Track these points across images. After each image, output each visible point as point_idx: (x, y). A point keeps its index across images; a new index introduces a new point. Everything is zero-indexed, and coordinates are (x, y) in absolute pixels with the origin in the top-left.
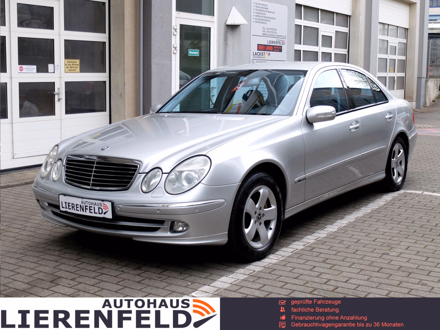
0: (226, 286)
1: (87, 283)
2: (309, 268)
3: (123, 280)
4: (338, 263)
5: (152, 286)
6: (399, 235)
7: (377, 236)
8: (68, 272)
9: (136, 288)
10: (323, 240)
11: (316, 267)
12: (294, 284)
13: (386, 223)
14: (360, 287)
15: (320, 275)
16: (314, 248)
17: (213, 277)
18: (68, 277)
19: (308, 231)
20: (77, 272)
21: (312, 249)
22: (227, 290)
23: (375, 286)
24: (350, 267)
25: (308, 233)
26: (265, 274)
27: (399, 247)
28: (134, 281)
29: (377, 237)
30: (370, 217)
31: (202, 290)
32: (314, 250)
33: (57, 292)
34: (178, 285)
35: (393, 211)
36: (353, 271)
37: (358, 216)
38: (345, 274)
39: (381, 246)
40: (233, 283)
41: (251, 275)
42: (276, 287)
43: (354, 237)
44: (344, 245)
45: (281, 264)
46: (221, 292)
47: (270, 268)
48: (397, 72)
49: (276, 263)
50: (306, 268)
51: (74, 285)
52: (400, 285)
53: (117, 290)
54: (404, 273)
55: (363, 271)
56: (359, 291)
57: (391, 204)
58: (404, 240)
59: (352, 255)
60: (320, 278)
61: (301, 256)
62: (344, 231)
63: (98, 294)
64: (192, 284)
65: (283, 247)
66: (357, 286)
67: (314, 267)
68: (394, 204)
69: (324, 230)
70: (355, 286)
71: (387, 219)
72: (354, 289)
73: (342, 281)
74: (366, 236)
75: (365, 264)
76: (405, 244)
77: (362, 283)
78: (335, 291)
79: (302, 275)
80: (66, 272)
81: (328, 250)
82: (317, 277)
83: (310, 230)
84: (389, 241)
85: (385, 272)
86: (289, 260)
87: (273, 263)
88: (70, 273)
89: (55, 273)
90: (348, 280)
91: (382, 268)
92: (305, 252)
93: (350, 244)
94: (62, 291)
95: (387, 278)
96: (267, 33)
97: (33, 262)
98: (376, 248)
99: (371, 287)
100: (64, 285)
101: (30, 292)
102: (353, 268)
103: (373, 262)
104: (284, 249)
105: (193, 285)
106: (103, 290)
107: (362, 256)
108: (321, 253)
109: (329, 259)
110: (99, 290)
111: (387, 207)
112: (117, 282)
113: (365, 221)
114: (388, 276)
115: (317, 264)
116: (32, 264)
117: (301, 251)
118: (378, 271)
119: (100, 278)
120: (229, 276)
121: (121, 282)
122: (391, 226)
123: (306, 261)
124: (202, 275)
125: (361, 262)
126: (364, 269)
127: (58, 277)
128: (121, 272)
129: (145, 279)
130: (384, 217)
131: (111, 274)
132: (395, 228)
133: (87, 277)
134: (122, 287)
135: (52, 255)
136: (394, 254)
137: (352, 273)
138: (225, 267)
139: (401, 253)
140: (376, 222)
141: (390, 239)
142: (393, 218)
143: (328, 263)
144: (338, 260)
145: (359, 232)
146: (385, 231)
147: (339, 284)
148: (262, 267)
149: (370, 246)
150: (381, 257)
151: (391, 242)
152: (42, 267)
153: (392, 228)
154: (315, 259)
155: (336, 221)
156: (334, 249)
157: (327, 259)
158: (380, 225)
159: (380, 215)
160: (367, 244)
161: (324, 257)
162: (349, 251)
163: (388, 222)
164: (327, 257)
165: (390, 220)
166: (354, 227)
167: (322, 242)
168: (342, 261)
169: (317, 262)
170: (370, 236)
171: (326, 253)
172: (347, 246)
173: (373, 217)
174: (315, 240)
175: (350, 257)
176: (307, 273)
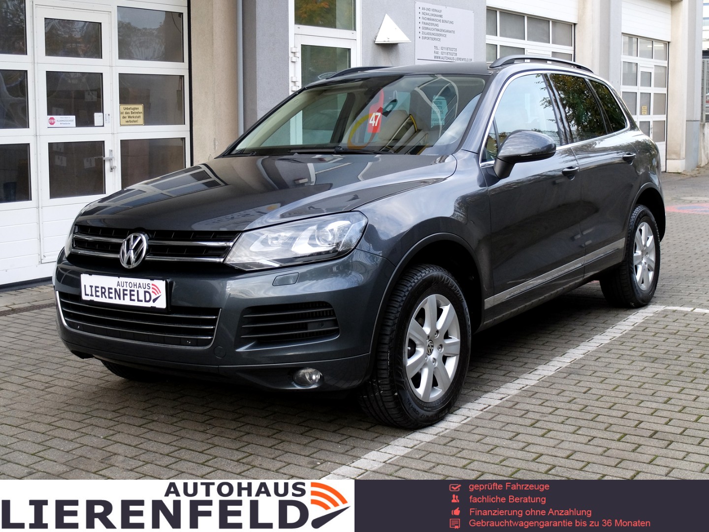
0: (376, 466)
1: (158, 463)
2: (508, 435)
3: (215, 458)
4: (556, 427)
6: (655, 381)
7: (617, 382)
8: (127, 446)
10: (532, 390)
12: (485, 462)
13: (633, 361)
14: (590, 465)
15: (526, 446)
17: (355, 452)
18: (128, 454)
19: (508, 375)
20: (140, 446)
21: (515, 405)
22: (377, 471)
23: (614, 464)
24: (574, 432)
25: (507, 379)
26: (439, 446)
27: (653, 400)
28: (229, 459)
29: (618, 384)
30: (607, 352)
31: (338, 473)
32: (517, 407)
33: (110, 478)
34: (300, 466)
35: (645, 342)
36: (580, 440)
37: (589, 350)
38: (565, 445)
39: (624, 398)
40: (388, 462)
41: (415, 447)
42: (457, 467)
43: (581, 384)
44: (564, 397)
45: (464, 430)
46: (369, 474)
47: (445, 437)
48: (653, 114)
49: (457, 428)
50: (503, 435)
52: (654, 462)
54: (661, 441)
55: (595, 439)
56: (587, 473)
57: (643, 328)
58: (662, 387)
59: (578, 414)
60: (526, 451)
61: (495, 416)
62: (565, 375)
64: (321, 463)
65: (467, 402)
66: (585, 463)
67: (518, 434)
69: (533, 373)
70: (582, 464)
71: (634, 353)
72: (581, 470)
73: (560, 455)
74: (601, 382)
75: (599, 428)
76: (663, 394)
77: (593, 458)
78: (550, 472)
79: (497, 446)
80: (125, 446)
81: (540, 406)
82: (522, 449)
83: (511, 374)
84: (637, 391)
85: (629, 441)
86: (477, 422)
87: (452, 428)
88: (131, 447)
89: (107, 448)
91: (626, 435)
92: (502, 410)
93: (575, 395)
94: (118, 477)
96: (440, 55)
97: (73, 429)
98: (616, 402)
99: (608, 466)
102: (580, 434)
103: (611, 424)
104: (469, 405)
105: (324, 465)
107: (593, 414)
108: (528, 411)
109: (541, 420)
110: (176, 474)
112: (204, 461)
113: (600, 358)
114: (634, 446)
115: (521, 430)
116: (72, 433)
117: (497, 408)
118: (619, 440)
119: (177, 455)
121: (210, 461)
122: (641, 365)
123: (504, 424)
124: (338, 448)
125: (592, 424)
127: (112, 454)
128: (211, 446)
130: (630, 350)
131: (194, 449)
132: (647, 369)
134: (212, 469)
135: (102, 418)
136: (645, 411)
137: (577, 442)
139: (656, 410)
140: (618, 358)
141: (639, 387)
142: (645, 352)
143: (539, 428)
144: (555, 422)
145: (590, 375)
146: (631, 373)
147: (556, 461)
148: (434, 435)
149: (608, 399)
150: (624, 416)
151: (642, 391)
152: (87, 437)
153: (644, 369)
154: (518, 421)
155: (553, 359)
156: (549, 405)
157: (538, 421)
158: (623, 363)
159: (624, 348)
160: (602, 396)
161: (533, 417)
162: (573, 406)
163: (637, 358)
164: (537, 416)
165: (640, 356)
166: (583, 368)
167: (530, 394)
168: (562, 423)
169: (521, 425)
170: (608, 382)
171: (537, 411)
172: (570, 399)
173: (613, 351)
174: (519, 389)
175: (574, 416)
176: (504, 442)
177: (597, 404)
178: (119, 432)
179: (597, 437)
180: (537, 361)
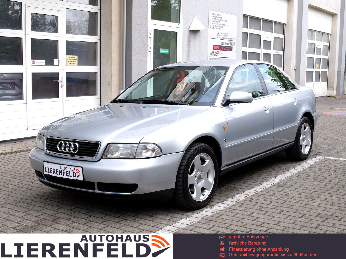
0: (184, 226)
1: (79, 222)
2: (248, 213)
3: (107, 221)
4: (271, 210)
5: (127, 225)
6: (319, 190)
7: (301, 191)
8: (65, 214)
9: (116, 227)
10: (260, 193)
11: (254, 213)
12: (237, 226)
13: (309, 181)
14: (287, 228)
15: (256, 219)
16: (253, 199)
17: (174, 219)
18: (65, 218)
19: (248, 186)
20: (72, 214)
21: (251, 200)
22: (185, 229)
23: (298, 228)
24: (280, 213)
26: (215, 218)
27: (318, 199)
28: (115, 222)
31: (166, 229)
32: (253, 201)
33: (56, 229)
34: (148, 225)
35: (315, 172)
36: (283, 217)
38: (275, 219)
39: (305, 198)
40: (190, 224)
41: (203, 218)
42: (223, 228)
43: (284, 191)
44: (276, 197)
45: (227, 211)
46: (180, 230)
47: (218, 214)
48: (322, 68)
49: (223, 210)
51: (70, 224)
53: (102, 228)
54: (321, 218)
55: (290, 216)
56: (286, 232)
57: (314, 167)
58: (323, 194)
59: (282, 205)
60: (256, 221)
61: (242, 205)
62: (276, 187)
63: (87, 230)
64: (158, 224)
66: (285, 227)
67: (253, 213)
68: (316, 167)
69: (261, 185)
70: (283, 228)
71: (310, 178)
72: (283, 230)
73: (273, 223)
74: (293, 191)
75: (292, 211)
76: (323, 197)
77: (289, 225)
79: (242, 219)
81: (264, 201)
82: (254, 220)
83: (250, 186)
84: (311, 195)
85: (306, 218)
86: (233, 207)
87: (221, 210)
88: (67, 215)
89: (55, 215)
90: (278, 223)
91: (304, 215)
92: (245, 202)
93: (280, 196)
94: (60, 228)
95: (308, 222)
96: (221, 37)
97: (39, 206)
98: (300, 200)
99: (296, 229)
100: (62, 223)
101: (36, 228)
102: (282, 214)
103: (298, 210)
104: (230, 199)
106: (91, 228)
107: (289, 205)
108: (258, 203)
109: (264, 207)
111: (310, 170)
112: (102, 222)
113: (293, 179)
114: (308, 220)
115: (254, 211)
116: (39, 208)
117: (243, 201)
118: (301, 217)
119: (89, 219)
120: (187, 219)
121: (104, 222)
122: (313, 183)
123: (246, 209)
124: (166, 218)
125: (288, 210)
126: (291, 215)
127: (57, 218)
128: (105, 215)
129: (123, 220)
130: (308, 176)
131: (97, 216)
132: (316, 185)
133: (79, 218)
134: (105, 226)
135: (54, 201)
136: (314, 204)
137: (281, 218)
138: (184, 212)
139: (320, 204)
140: (302, 180)
141: (312, 193)
142: (315, 177)
143: (263, 211)
144: (270, 208)
145: (288, 187)
146: (308, 187)
147: (270, 226)
148: (212, 213)
149: (296, 198)
150: (304, 206)
151: (313, 195)
152: (47, 210)
153: (314, 185)
154: (253, 207)
155: (271, 180)
156: (268, 200)
158: (304, 182)
159: (305, 175)
160: (294, 197)
161: (260, 206)
162: (280, 201)
163: (311, 180)
165: (313, 179)
166: (285, 184)
167: (259, 195)
168: (274, 209)
169: (254, 209)
170: (297, 191)
171: (262, 203)
172: (278, 198)
173: (299, 177)
174: (254, 193)
175: (280, 206)
176: (246, 217)
177: (291, 200)
178: (62, 208)
179: (291, 216)
180: (263, 180)
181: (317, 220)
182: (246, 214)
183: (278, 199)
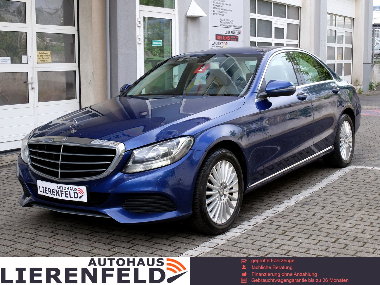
2: (269, 240)
4: (297, 235)
6: (353, 208)
7: (332, 209)
8: (43, 249)
10: (282, 214)
11: (276, 239)
13: (340, 197)
15: (280, 246)
16: (274, 221)
17: (179, 251)
18: (43, 254)
19: (267, 205)
24: (308, 238)
25: (267, 208)
26: (229, 247)
27: (353, 219)
30: (325, 192)
35: (346, 186)
37: (314, 190)
38: (303, 245)
39: (337, 218)
40: (199, 256)
41: (215, 247)
44: (301, 218)
45: (243, 237)
47: (233, 241)
48: (345, 60)
49: (239, 236)
54: (359, 243)
57: (344, 179)
58: (358, 212)
59: (310, 227)
61: (261, 229)
62: (301, 205)
65: (244, 221)
68: (347, 179)
69: (282, 204)
71: (340, 193)
75: (322, 235)
76: (359, 216)
79: (263, 246)
81: (287, 223)
82: (278, 248)
83: (269, 205)
84: (343, 214)
85: (341, 243)
86: (251, 233)
87: (236, 236)
91: (338, 239)
92: (265, 225)
93: (307, 217)
96: (224, 24)
98: (332, 220)
102: (311, 239)
103: (330, 233)
104: (245, 223)
107: (318, 228)
108: (280, 226)
111: (340, 182)
113: (320, 195)
114: (344, 246)
115: (277, 237)
116: (9, 242)
117: (262, 224)
118: (335, 242)
120: (196, 249)
122: (344, 199)
123: (267, 233)
125: (318, 233)
128: (93, 248)
130: (338, 191)
136: (349, 225)
139: (356, 225)
140: (331, 195)
141: (345, 212)
142: (347, 192)
143: (287, 236)
144: (296, 232)
145: (315, 205)
146: (339, 204)
148: (225, 240)
149: (326, 218)
150: (337, 228)
151: (346, 214)
152: (18, 244)
153: (346, 201)
154: (275, 232)
155: (293, 196)
156: (292, 222)
157: (286, 231)
158: (334, 198)
159: (334, 190)
160: (323, 217)
162: (306, 223)
163: (342, 195)
164: (286, 229)
165: (344, 194)
166: (311, 201)
167: (281, 216)
168: (301, 232)
169: (277, 234)
170: (326, 209)
171: (285, 226)
172: (304, 219)
173: (327, 192)
174: (275, 214)
175: (307, 229)
176: (268, 244)
177: (321, 221)
178: (38, 241)
179: (322, 241)
180: (284, 198)
181: (354, 246)
182: (266, 240)
183: (304, 221)
